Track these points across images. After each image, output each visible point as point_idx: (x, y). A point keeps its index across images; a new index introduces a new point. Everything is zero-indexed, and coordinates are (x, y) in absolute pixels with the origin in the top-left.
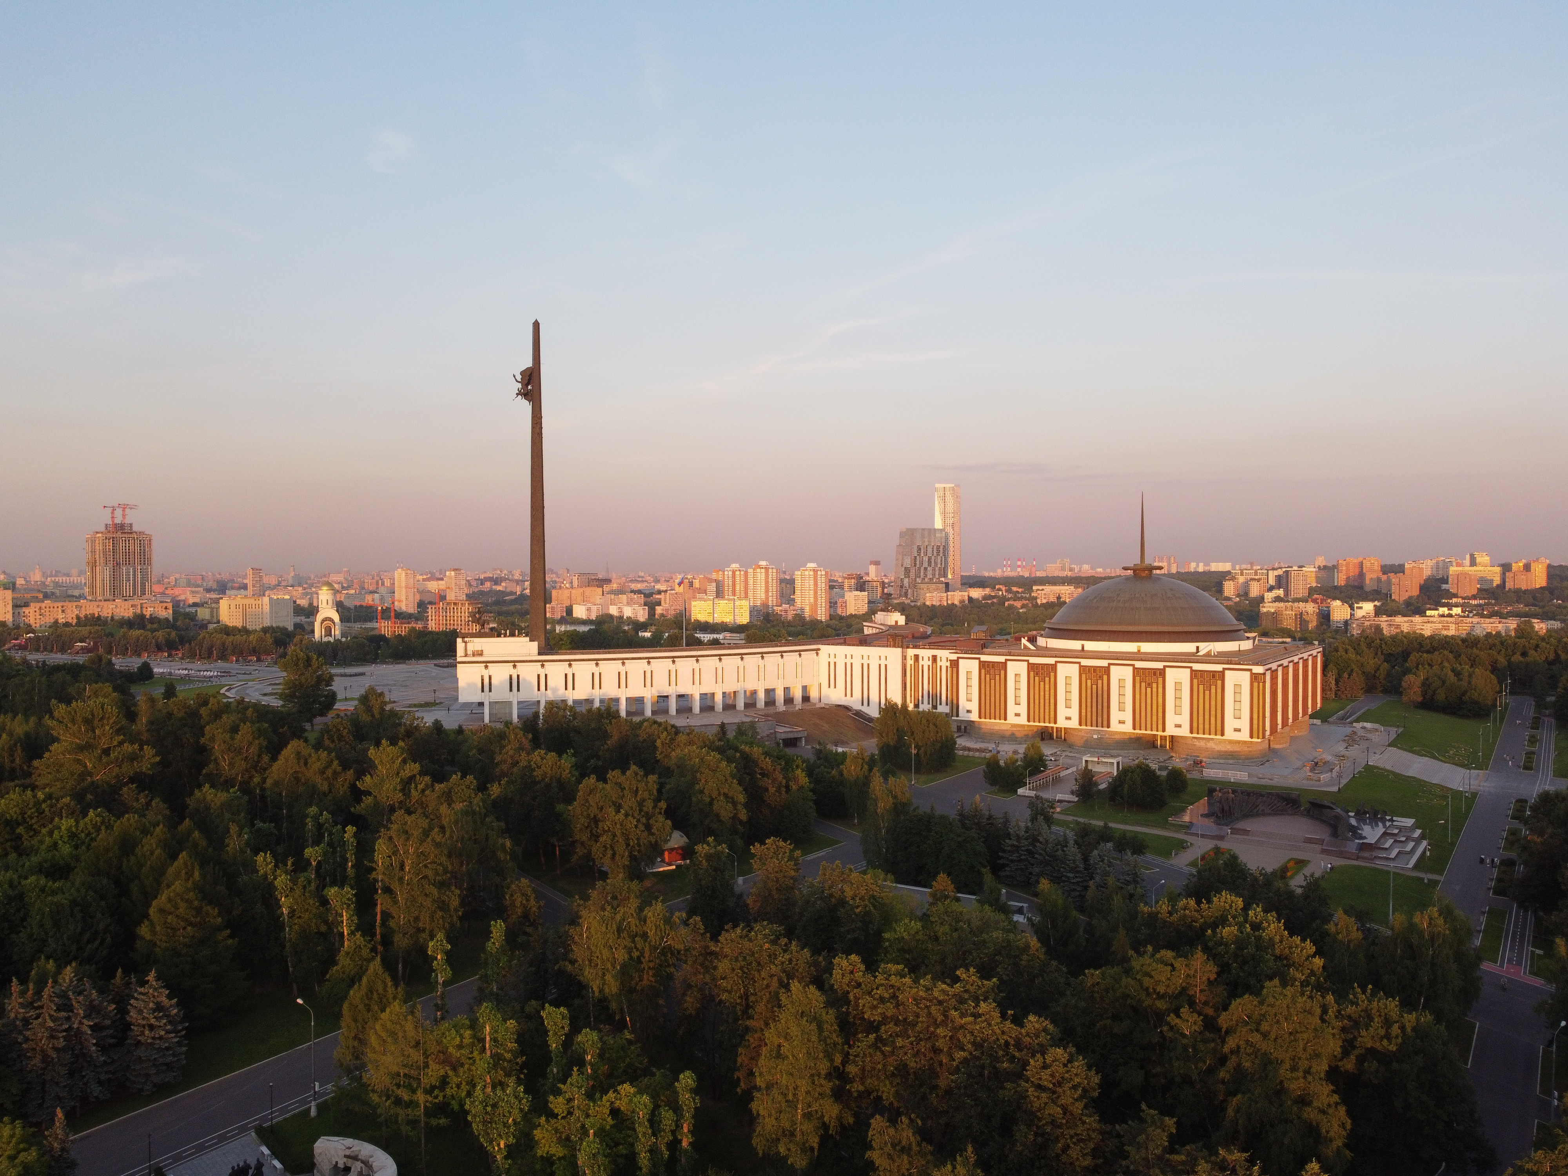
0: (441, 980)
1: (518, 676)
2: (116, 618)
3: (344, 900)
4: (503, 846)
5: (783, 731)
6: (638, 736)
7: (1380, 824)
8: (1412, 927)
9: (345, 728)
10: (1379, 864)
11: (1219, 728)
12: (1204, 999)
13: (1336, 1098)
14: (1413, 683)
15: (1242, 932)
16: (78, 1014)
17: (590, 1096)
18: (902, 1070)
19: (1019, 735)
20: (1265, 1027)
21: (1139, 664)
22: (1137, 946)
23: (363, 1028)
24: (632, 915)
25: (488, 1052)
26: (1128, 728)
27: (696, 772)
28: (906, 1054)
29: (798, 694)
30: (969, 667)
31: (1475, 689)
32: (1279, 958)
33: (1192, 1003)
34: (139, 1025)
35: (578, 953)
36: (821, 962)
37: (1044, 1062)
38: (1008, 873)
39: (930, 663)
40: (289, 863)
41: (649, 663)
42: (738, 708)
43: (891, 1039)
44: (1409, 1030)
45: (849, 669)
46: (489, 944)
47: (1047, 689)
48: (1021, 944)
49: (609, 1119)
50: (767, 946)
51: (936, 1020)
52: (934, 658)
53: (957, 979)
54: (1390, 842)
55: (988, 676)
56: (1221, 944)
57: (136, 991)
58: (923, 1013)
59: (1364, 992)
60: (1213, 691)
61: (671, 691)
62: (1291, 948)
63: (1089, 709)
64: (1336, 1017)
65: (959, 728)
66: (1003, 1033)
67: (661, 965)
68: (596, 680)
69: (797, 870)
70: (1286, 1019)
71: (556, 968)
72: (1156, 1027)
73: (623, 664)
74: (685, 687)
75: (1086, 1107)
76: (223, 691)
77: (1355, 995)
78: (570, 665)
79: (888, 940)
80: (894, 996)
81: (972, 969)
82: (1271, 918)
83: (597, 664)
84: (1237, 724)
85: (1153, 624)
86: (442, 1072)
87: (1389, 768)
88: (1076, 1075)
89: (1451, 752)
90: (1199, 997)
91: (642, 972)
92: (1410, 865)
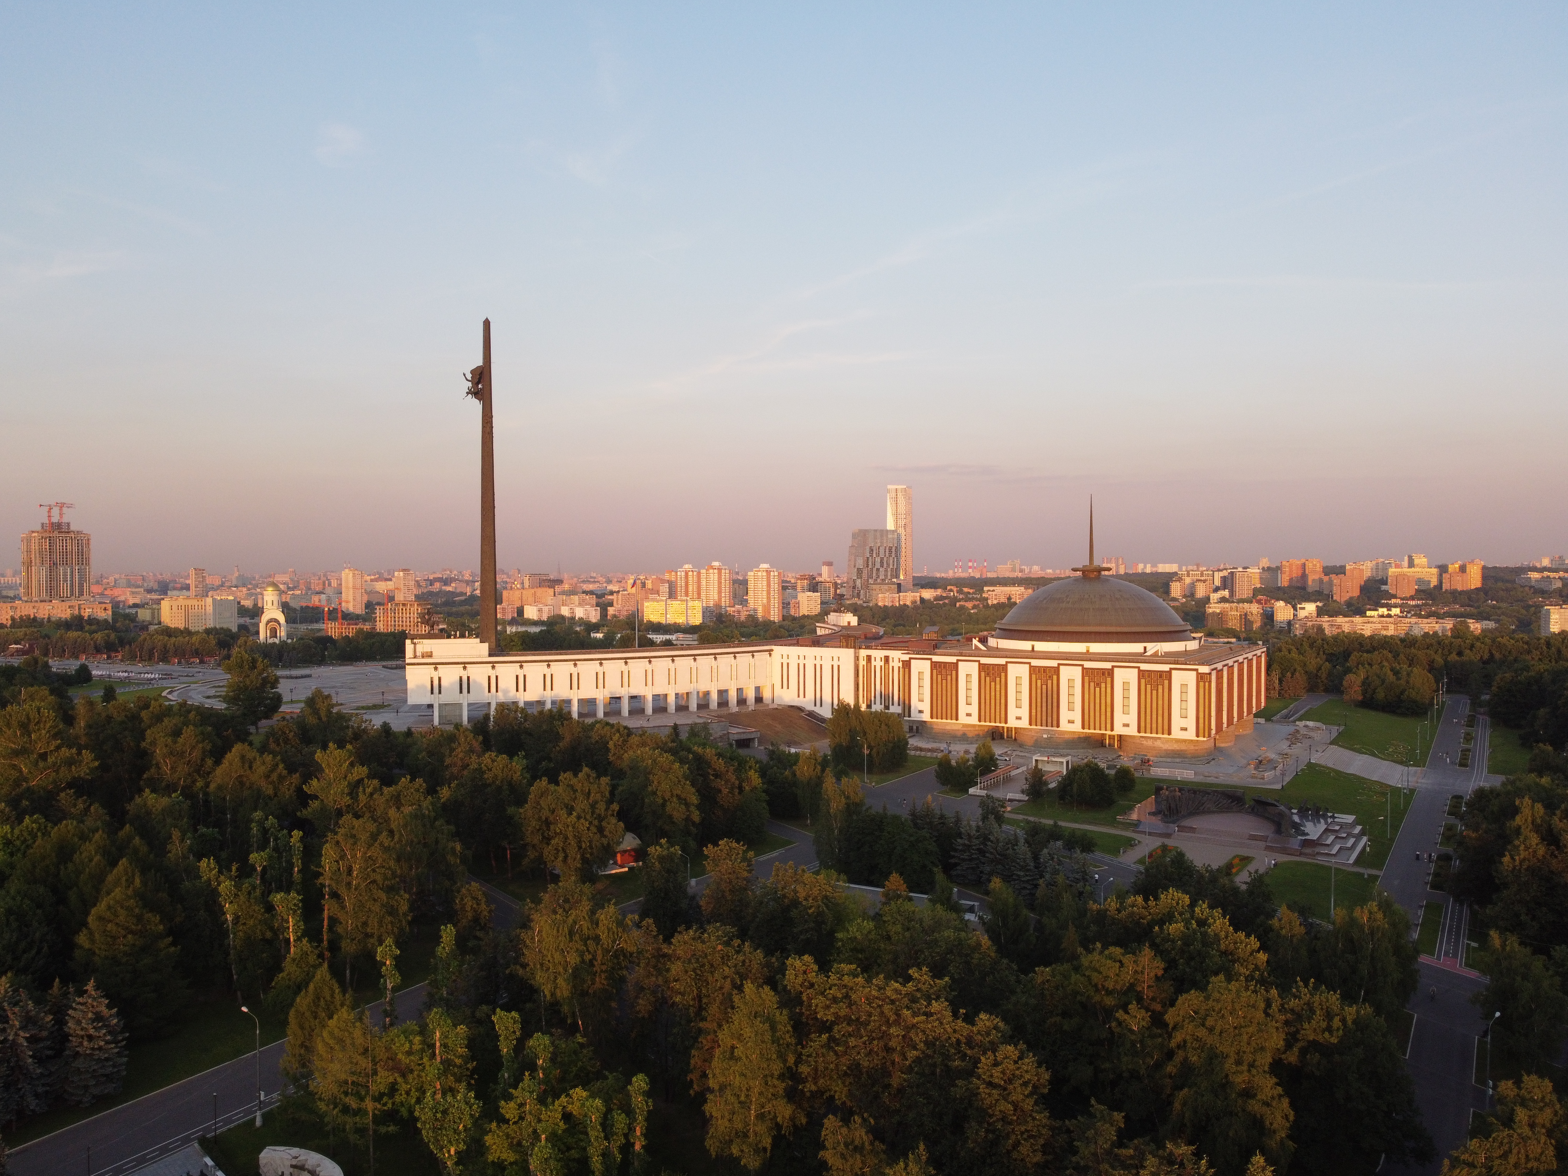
0: (389, 986)
1: (468, 678)
2: (53, 619)
3: (291, 905)
4: (453, 850)
5: (736, 732)
6: (590, 737)
7: (1322, 821)
8: (1353, 922)
9: (291, 731)
10: (1321, 860)
11: (1166, 727)
12: (1151, 995)
13: (1280, 1090)
14: (1354, 682)
15: (1188, 929)
16: (14, 1025)
17: (542, 1100)
18: (855, 1069)
19: (970, 735)
20: (1210, 1022)
21: (1088, 665)
22: (1086, 943)
23: (310, 1035)
24: (584, 917)
25: (438, 1059)
26: (1077, 727)
27: (650, 773)
28: (859, 1053)
29: (751, 695)
30: (921, 667)
31: (1413, 689)
32: (1224, 953)
33: (1140, 1000)
34: (77, 1036)
35: (530, 957)
36: (773, 963)
37: (995, 1060)
38: (959, 872)
39: (882, 663)
40: (234, 868)
41: (601, 664)
42: (691, 709)
43: (844, 1039)
44: (1349, 1022)
45: (802, 669)
46: (439, 949)
47: (998, 689)
48: (972, 942)
49: (561, 1124)
50: (720, 947)
51: (889, 1019)
52: (887, 659)
53: (909, 978)
54: (1332, 838)
55: (939, 677)
56: (1168, 940)
57: (74, 1001)
58: (876, 1012)
59: (1306, 986)
60: (1160, 691)
61: (624, 692)
62: (1235, 943)
63: (1039, 709)
64: (1280, 1011)
65: (911, 729)
66: (955, 1031)
67: (613, 968)
68: (548, 682)
69: (750, 871)
70: (1231, 1013)
71: (507, 972)
72: (1104, 1023)
73: (575, 665)
74: (638, 688)
75: (1036, 1103)
76: (164, 694)
77: (1297, 988)
78: (521, 667)
79: (842, 940)
80: (847, 996)
81: (924, 969)
82: (1217, 914)
83: (549, 666)
84: (1184, 723)
85: (1101, 625)
86: (391, 1079)
87: (1330, 765)
88: (1027, 1071)
89: (1390, 750)
90: (1147, 993)
91: (595, 974)
92: (1351, 861)
